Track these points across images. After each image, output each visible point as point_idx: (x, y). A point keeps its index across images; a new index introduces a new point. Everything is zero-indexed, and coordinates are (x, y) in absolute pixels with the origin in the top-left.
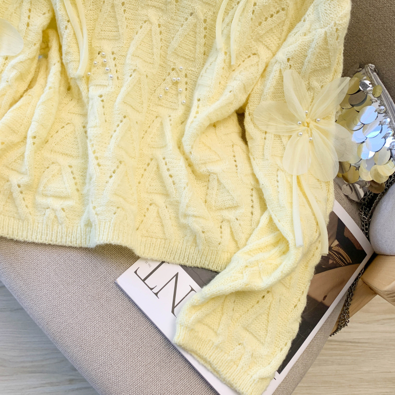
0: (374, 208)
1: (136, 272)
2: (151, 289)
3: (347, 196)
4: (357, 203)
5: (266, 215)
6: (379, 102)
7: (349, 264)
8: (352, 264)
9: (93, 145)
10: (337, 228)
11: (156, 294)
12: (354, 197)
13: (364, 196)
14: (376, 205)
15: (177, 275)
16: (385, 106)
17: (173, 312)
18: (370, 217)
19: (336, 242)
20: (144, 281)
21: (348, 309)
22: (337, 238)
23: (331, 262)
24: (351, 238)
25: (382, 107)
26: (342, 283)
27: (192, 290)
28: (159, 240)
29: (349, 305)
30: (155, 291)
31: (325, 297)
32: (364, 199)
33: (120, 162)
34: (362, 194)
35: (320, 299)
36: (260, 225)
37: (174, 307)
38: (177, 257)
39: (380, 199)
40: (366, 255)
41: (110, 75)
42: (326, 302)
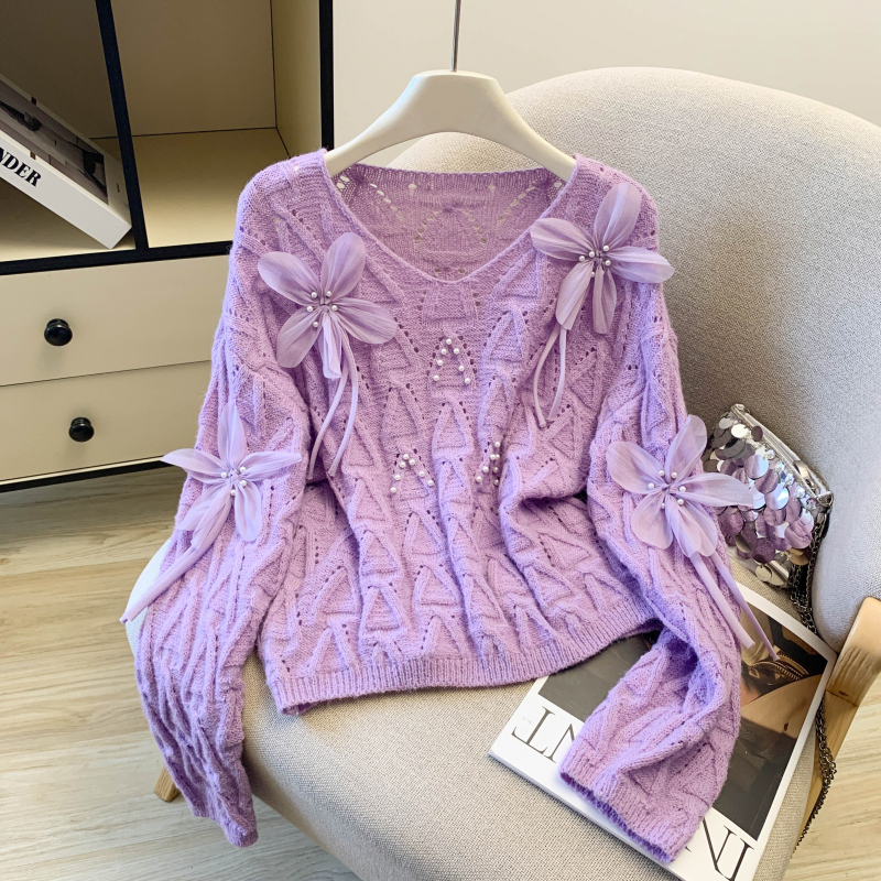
0: (810, 589)
1: (513, 734)
2: (542, 753)
3: (767, 583)
4: (784, 589)
6: (763, 446)
7: (805, 676)
8: (810, 676)
10: (772, 630)
11: (550, 758)
12: (777, 582)
13: (790, 575)
14: (811, 583)
15: (570, 728)
16: (771, 448)
18: (810, 605)
19: (776, 649)
20: (528, 743)
21: (825, 745)
22: (775, 644)
23: (777, 676)
24: (795, 641)
25: (771, 452)
30: (548, 753)
31: (786, 726)
32: (791, 579)
34: (787, 574)
35: (780, 729)
39: (812, 572)
40: (825, 662)
42: (790, 732)
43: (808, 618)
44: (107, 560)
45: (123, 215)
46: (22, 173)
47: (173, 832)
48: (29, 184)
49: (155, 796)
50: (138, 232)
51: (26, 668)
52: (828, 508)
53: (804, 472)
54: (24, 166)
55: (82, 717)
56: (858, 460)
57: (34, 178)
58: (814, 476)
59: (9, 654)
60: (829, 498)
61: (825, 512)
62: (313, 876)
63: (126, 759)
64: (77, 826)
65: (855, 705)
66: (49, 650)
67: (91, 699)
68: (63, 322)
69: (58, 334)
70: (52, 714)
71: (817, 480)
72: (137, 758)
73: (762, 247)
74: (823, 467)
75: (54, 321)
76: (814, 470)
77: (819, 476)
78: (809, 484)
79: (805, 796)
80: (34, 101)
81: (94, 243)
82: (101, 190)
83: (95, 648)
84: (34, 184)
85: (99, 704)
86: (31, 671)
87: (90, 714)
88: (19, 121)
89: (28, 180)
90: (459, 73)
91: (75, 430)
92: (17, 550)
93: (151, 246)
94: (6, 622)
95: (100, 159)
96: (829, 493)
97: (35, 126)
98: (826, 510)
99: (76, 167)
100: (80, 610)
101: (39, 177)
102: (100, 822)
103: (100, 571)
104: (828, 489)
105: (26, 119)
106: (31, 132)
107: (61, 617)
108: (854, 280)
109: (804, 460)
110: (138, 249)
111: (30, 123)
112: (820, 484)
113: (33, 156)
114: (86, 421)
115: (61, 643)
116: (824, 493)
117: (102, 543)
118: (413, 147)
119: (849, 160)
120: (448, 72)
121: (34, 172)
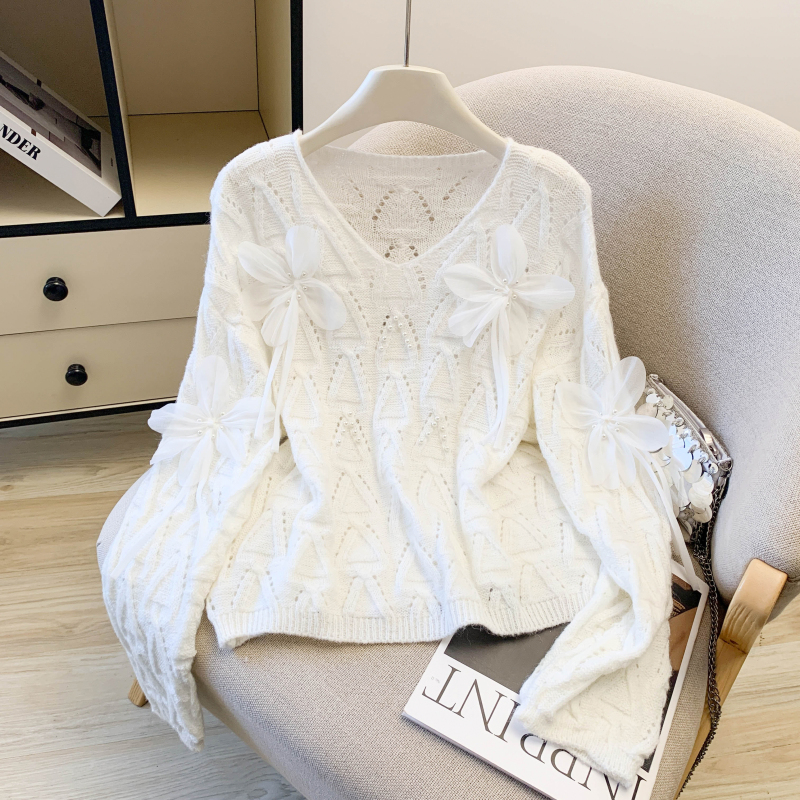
0: (710, 543)
1: (424, 693)
2: (451, 709)
6: (674, 414)
11: (459, 713)
13: (693, 531)
14: (710, 538)
15: (475, 683)
16: (681, 416)
17: (487, 729)
18: (710, 556)
20: (437, 701)
25: (679, 418)
27: (501, 695)
29: (715, 683)
30: (456, 709)
32: (693, 535)
34: (690, 529)
37: (486, 723)
44: (98, 489)
45: (114, 187)
46: (24, 148)
47: (143, 733)
48: (31, 157)
49: (128, 701)
50: (127, 202)
51: (23, 583)
52: (728, 473)
53: (708, 438)
54: (25, 141)
55: (69, 628)
56: (756, 430)
57: (34, 152)
58: (717, 443)
59: (9, 570)
60: (730, 464)
61: (725, 476)
63: (104, 668)
64: (59, 725)
65: (745, 653)
66: (42, 568)
67: (77, 613)
68: (60, 280)
69: (56, 290)
70: (44, 625)
71: (719, 447)
72: (115, 667)
73: (679, 233)
74: (726, 434)
75: (53, 279)
76: (718, 437)
77: (721, 443)
78: (712, 450)
79: (693, 734)
80: (39, 83)
81: (86, 210)
82: (96, 164)
83: (84, 567)
84: (35, 157)
85: (84, 617)
86: (26, 586)
87: (75, 626)
88: (24, 101)
89: (29, 154)
90: (411, 68)
91: (70, 375)
92: (21, 478)
93: (138, 215)
94: (8, 541)
95: (97, 135)
96: (729, 459)
97: (38, 105)
98: (726, 475)
99: (74, 142)
100: (72, 533)
101: (39, 151)
102: (79, 722)
103: (93, 499)
104: (729, 455)
105: (30, 99)
106: (34, 111)
107: (55, 539)
108: (759, 267)
109: (710, 427)
110: (127, 217)
112: (722, 451)
113: (34, 133)
114: (81, 367)
115: (54, 562)
116: (725, 458)
117: (95, 475)
118: (369, 133)
119: (761, 157)
120: (401, 67)
121: (34, 148)
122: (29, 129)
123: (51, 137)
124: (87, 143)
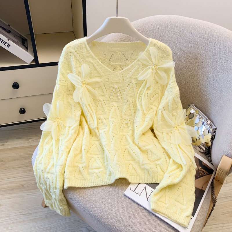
0: (211, 153)
1: (130, 189)
2: (138, 194)
3: (199, 151)
4: (204, 153)
5: (171, 160)
6: (199, 115)
7: (208, 175)
9: (106, 147)
10: (199, 162)
11: (140, 195)
12: (202, 151)
13: (205, 149)
14: (211, 151)
15: (145, 187)
16: (201, 116)
17: (147, 200)
18: (211, 157)
19: (200, 167)
20: (134, 191)
21: (214, 194)
22: (200, 166)
23: (200, 174)
24: (205, 165)
25: (200, 116)
26: (208, 182)
27: (152, 191)
28: (136, 176)
29: (214, 192)
30: (139, 194)
31: (202, 187)
33: (116, 151)
34: (204, 149)
35: (201, 188)
36: (170, 163)
37: (147, 199)
38: (144, 181)
39: (211, 148)
40: (214, 171)
41: (105, 125)
42: (203, 189)
43: (210, 160)
44: (29, 145)
45: (32, 55)
46: (6, 44)
47: (46, 215)
48: (8, 47)
49: (41, 206)
50: (36, 59)
51: (9, 173)
52: (215, 131)
53: (209, 122)
54: (6, 42)
55: (23, 185)
56: (223, 119)
58: (212, 123)
59: (4, 169)
60: (216, 129)
61: (214, 133)
62: (82, 227)
63: (34, 197)
64: (21, 213)
65: (222, 184)
66: (15, 168)
68: (17, 83)
69: (16, 86)
70: (15, 185)
71: (212, 124)
72: (37, 196)
73: (198, 62)
74: (214, 121)
75: (15, 83)
76: (212, 121)
77: (213, 123)
78: (210, 125)
79: (208, 207)
80: (9, 25)
81: (24, 62)
82: (27, 49)
83: (26, 167)
84: (9, 47)
85: (27, 182)
87: (25, 185)
88: (5, 31)
90: (118, 17)
91: (21, 111)
92: (7, 142)
93: (39, 63)
94: (4, 161)
95: (26, 40)
96: (215, 127)
97: (9, 32)
98: (215, 132)
99: (20, 42)
100: (23, 158)
101: (10, 45)
102: (27, 212)
103: (28, 148)
104: (215, 126)
105: (7, 30)
106: (8, 34)
107: (17, 159)
108: (222, 71)
109: (209, 119)
110: (36, 64)
111: (8, 31)
112: (213, 125)
113: (8, 40)
114: (24, 109)
115: (18, 166)
116: (214, 127)
117: (28, 140)
118: (107, 36)
119: (221, 39)
120: (115, 17)
121: (9, 44)
122: (7, 39)
123: (13, 41)
124: (23, 43)
